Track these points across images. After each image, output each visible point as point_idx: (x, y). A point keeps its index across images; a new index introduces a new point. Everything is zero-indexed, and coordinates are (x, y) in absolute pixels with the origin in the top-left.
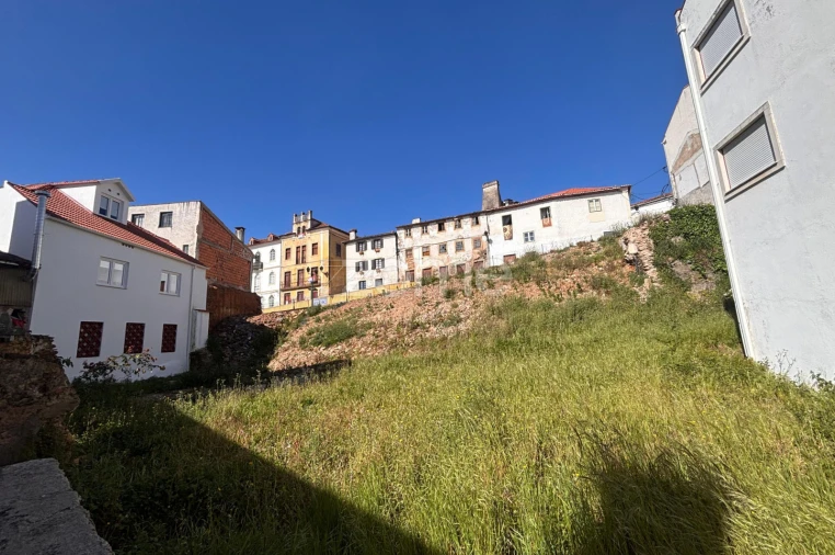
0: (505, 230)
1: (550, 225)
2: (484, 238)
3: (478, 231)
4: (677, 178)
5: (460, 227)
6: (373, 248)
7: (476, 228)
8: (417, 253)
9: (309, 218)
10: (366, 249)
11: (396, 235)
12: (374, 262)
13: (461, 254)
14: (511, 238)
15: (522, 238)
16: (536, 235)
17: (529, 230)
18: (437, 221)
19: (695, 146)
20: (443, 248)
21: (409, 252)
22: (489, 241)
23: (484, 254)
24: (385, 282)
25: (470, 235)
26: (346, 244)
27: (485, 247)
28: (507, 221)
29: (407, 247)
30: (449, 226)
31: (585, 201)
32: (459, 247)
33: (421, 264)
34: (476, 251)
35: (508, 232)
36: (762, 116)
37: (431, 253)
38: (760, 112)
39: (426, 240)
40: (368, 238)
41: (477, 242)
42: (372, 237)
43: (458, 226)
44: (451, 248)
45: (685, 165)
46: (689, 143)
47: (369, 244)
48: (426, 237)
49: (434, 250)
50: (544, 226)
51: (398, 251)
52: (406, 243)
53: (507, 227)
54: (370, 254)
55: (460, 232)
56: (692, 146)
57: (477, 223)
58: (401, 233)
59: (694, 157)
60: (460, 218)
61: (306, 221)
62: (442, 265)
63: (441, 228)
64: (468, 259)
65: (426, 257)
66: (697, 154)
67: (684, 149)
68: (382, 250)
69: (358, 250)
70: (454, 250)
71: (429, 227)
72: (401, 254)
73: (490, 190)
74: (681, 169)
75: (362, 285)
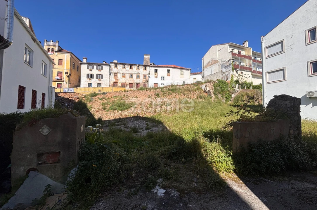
0: (155, 74)
1: (169, 76)
2: (148, 76)
3: (146, 72)
4: (205, 70)
5: (139, 69)
6: (97, 69)
7: (145, 71)
8: (120, 76)
9: (57, 45)
10: (93, 69)
11: (110, 66)
12: (97, 75)
13: (139, 79)
14: (157, 77)
15: (161, 78)
16: (165, 78)
17: (163, 76)
18: (129, 64)
19: (213, 63)
20: (131, 76)
21: (116, 74)
22: (149, 77)
23: (147, 81)
24: (103, 86)
25: (143, 73)
26: (81, 64)
27: (147, 79)
28: (156, 71)
29: (115, 72)
30: (135, 68)
31: (179, 70)
32: (138, 77)
33: (121, 80)
34: (144, 80)
35: (156, 75)
36: (284, 69)
37: (126, 77)
38: (283, 68)
39: (124, 71)
40: (95, 64)
41: (145, 76)
42: (97, 64)
43: (138, 69)
44: (135, 76)
45: (208, 67)
46: (211, 62)
47: (95, 67)
48: (124, 69)
49: (127, 76)
50: (168, 76)
51: (110, 73)
52: (115, 70)
53: (156, 73)
54: (95, 72)
55: (139, 71)
56: (212, 63)
57: (145, 69)
58: (113, 66)
59: (212, 66)
60: (139, 66)
61: (55, 46)
62: (131, 82)
63: (131, 68)
64: (141, 82)
65: (123, 78)
66: (213, 65)
67: (209, 63)
68: (102, 71)
69: (88, 68)
70: (136, 77)
71: (126, 66)
72: (112, 74)
73: (147, 57)
74: (207, 68)
75: (90, 85)
